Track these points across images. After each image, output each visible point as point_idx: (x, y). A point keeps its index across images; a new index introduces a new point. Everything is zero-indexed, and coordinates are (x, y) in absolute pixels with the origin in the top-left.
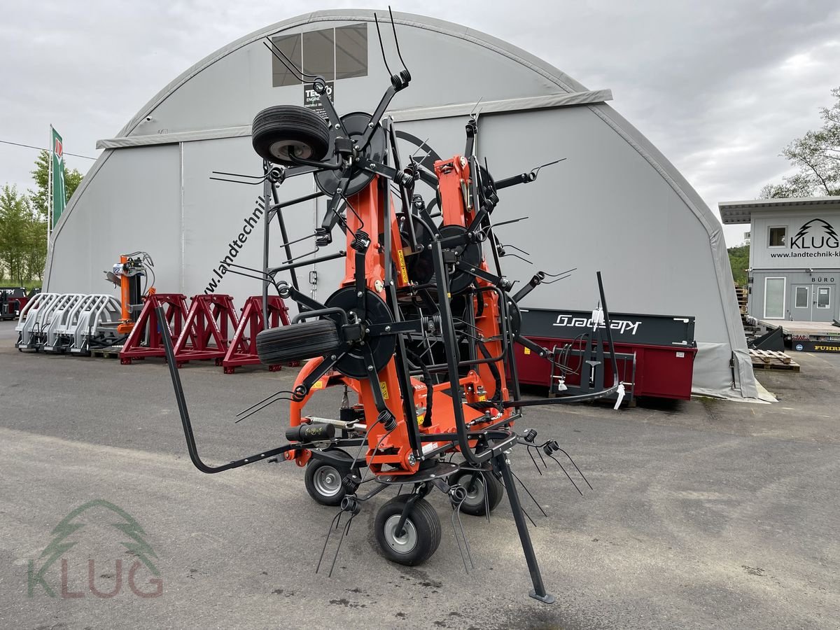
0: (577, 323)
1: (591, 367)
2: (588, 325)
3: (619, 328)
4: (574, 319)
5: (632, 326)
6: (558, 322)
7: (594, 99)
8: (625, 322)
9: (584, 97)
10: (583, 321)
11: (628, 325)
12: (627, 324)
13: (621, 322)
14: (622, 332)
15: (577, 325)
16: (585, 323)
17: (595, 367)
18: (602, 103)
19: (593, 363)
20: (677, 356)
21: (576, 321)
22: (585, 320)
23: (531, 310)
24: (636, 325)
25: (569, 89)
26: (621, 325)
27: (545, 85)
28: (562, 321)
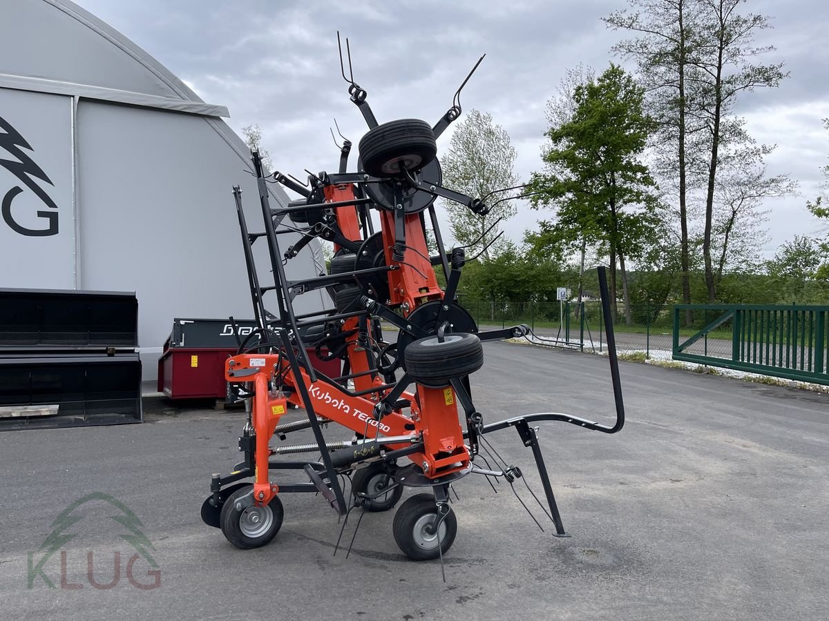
0: (243, 332)
2: (254, 334)
4: (240, 328)
5: (292, 332)
6: (225, 331)
7: (212, 112)
9: (202, 108)
15: (243, 334)
18: (218, 118)
21: (242, 330)
23: (197, 321)
25: (183, 95)
27: (158, 85)
28: (228, 331)
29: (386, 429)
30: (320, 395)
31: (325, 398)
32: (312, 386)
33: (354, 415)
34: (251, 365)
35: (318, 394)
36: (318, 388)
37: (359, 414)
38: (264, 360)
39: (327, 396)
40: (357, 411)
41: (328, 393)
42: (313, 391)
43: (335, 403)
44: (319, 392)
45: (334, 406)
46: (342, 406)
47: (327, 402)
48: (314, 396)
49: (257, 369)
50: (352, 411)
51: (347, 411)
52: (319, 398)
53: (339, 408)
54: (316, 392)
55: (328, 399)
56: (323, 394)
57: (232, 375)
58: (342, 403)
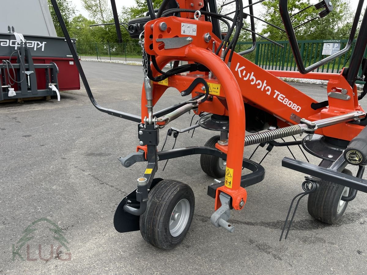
1: (27, 75)
2: (11, 45)
3: (33, 46)
5: (41, 45)
8: (36, 42)
10: (6, 42)
11: (38, 45)
12: (37, 43)
13: (33, 42)
14: (35, 49)
16: (8, 43)
17: (30, 75)
19: (28, 73)
20: (70, 64)
22: (8, 41)
24: (43, 44)
26: (34, 44)
29: (298, 109)
30: (246, 76)
31: (251, 79)
32: (238, 64)
33: (275, 97)
34: (182, 33)
35: (244, 74)
36: (244, 67)
37: (278, 95)
38: (195, 26)
39: (252, 77)
40: (277, 92)
41: (253, 73)
42: (239, 70)
43: (259, 84)
44: (245, 72)
45: (258, 87)
46: (265, 87)
47: (252, 83)
48: (240, 76)
49: (189, 39)
50: (273, 93)
51: (269, 93)
52: (245, 79)
53: (262, 90)
54: (242, 71)
55: (253, 80)
56: (249, 74)
57: (162, 47)
58: (265, 85)
